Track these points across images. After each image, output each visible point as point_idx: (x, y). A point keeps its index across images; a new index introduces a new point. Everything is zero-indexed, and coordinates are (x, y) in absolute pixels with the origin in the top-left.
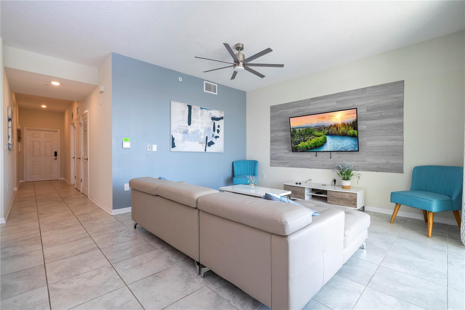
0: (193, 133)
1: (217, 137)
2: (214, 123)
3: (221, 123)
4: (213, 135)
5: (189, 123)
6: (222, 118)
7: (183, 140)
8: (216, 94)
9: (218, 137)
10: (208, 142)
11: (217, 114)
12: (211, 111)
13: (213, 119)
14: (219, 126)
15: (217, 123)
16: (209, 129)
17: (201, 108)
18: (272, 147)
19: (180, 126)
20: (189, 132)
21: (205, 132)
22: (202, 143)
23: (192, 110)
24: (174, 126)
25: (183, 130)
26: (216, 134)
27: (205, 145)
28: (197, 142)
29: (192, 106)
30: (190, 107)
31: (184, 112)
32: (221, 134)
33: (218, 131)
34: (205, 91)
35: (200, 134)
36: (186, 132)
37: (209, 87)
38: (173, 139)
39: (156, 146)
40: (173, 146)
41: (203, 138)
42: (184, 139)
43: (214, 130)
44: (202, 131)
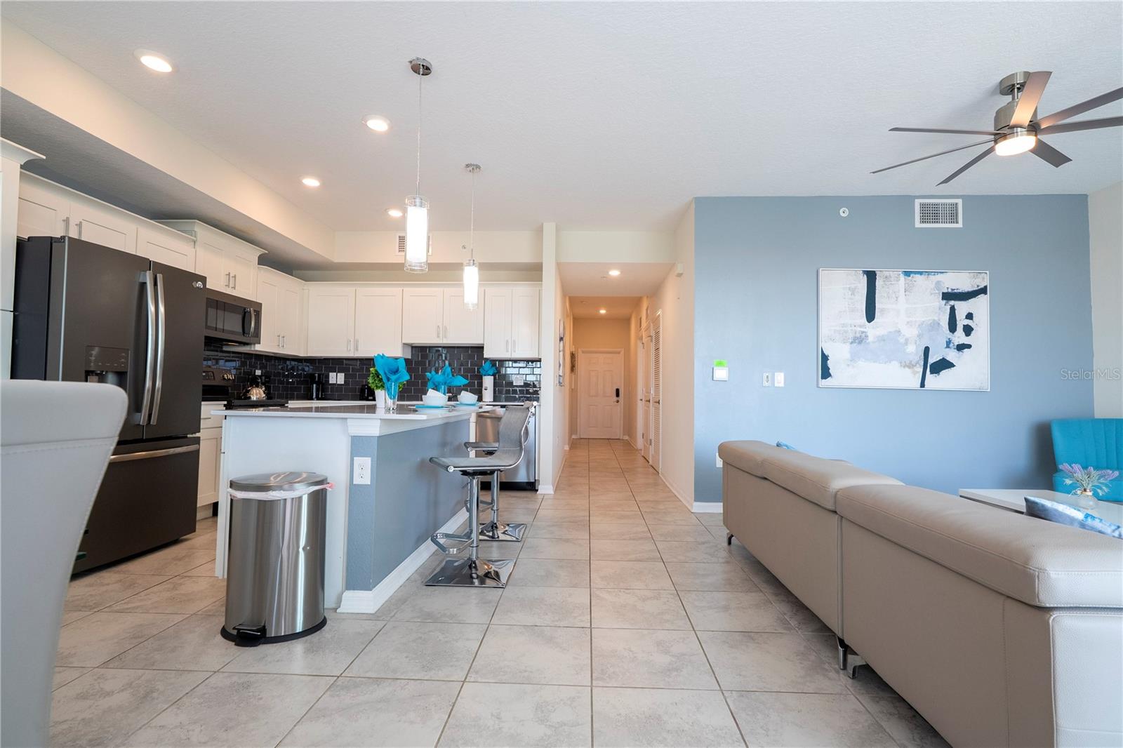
0: (882, 339)
1: (961, 347)
2: (953, 309)
3: (980, 306)
4: (949, 343)
5: (870, 315)
6: (983, 291)
7: (852, 360)
8: (960, 225)
9: (969, 346)
10: (931, 360)
11: (961, 281)
12: (939, 277)
13: (947, 296)
14: (970, 316)
15: (962, 308)
16: (935, 325)
17: (907, 274)
19: (844, 325)
20: (870, 339)
21: (920, 336)
22: (911, 366)
23: (879, 283)
24: (825, 330)
25: (851, 335)
26: (960, 337)
27: (921, 370)
28: (895, 364)
29: (878, 273)
30: (871, 277)
31: (853, 291)
32: (981, 337)
33: (968, 330)
34: (918, 224)
35: (902, 341)
36: (860, 340)
37: (930, 213)
38: (825, 358)
39: (782, 374)
40: (826, 373)
41: (914, 351)
42: (854, 358)
43: (953, 327)
44: (910, 332)
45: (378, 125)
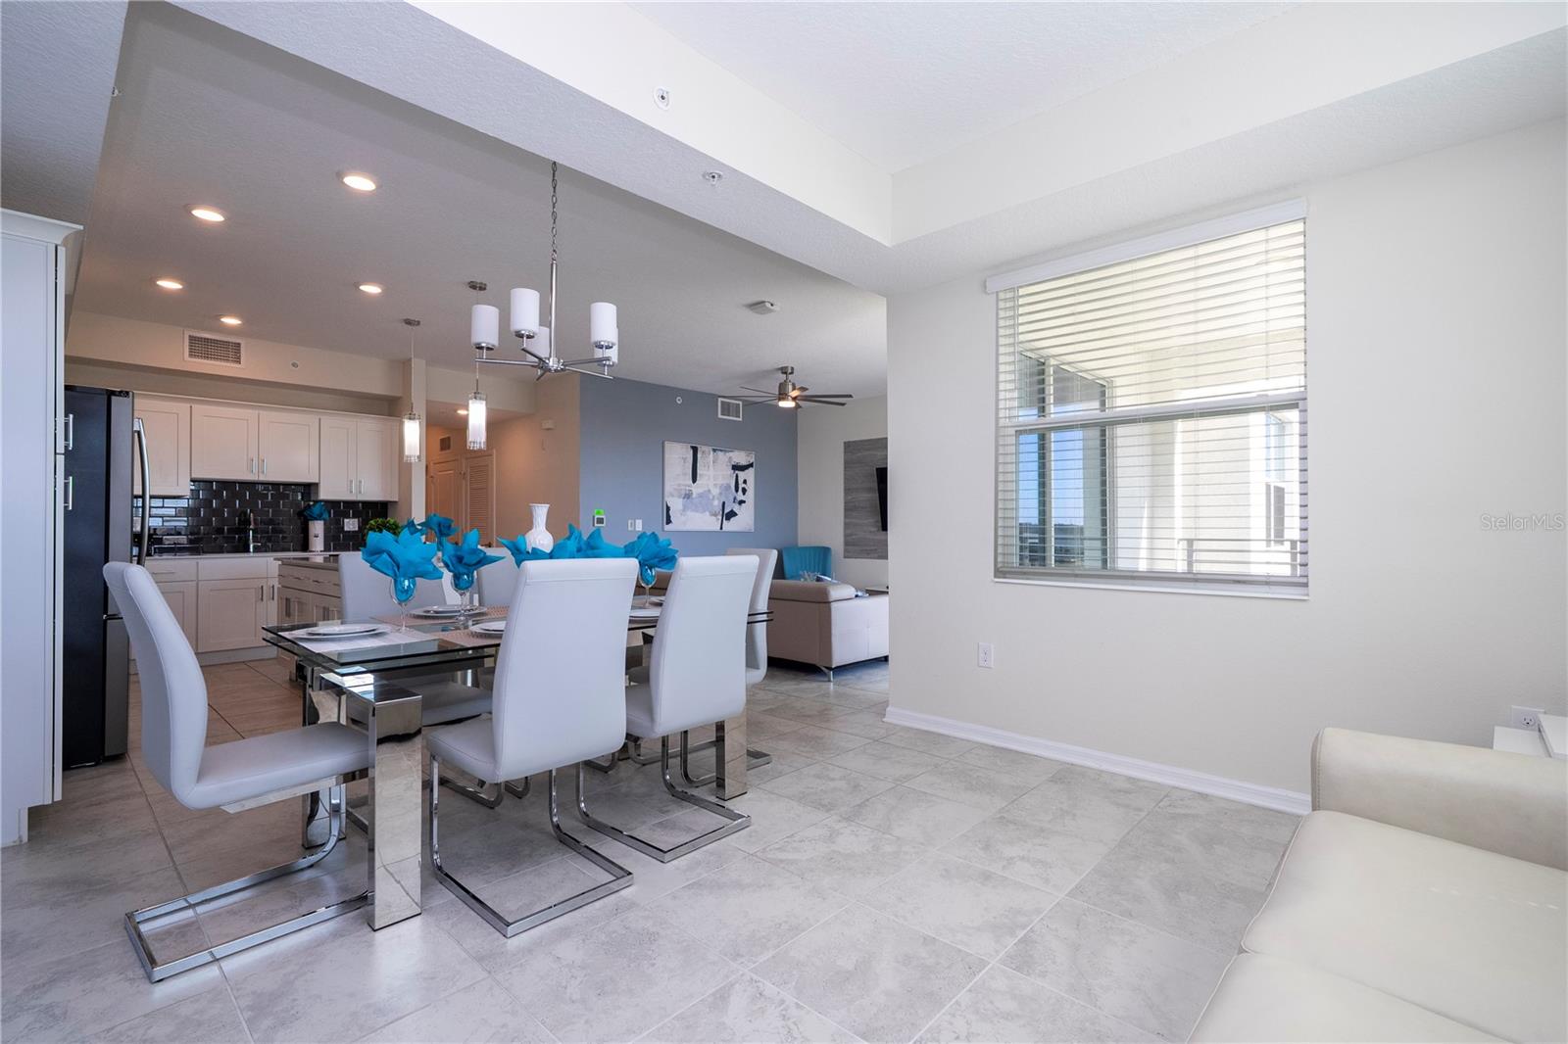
0: (700, 496)
1: (742, 502)
2: (737, 476)
3: (749, 475)
4: (735, 499)
5: (694, 480)
6: (751, 465)
7: (684, 510)
8: (740, 419)
9: (744, 502)
10: (726, 511)
11: (741, 458)
12: (731, 454)
13: (736, 468)
14: (745, 482)
15: (742, 475)
16: (729, 486)
17: (714, 450)
18: (847, 520)
19: (679, 485)
20: (694, 496)
21: (721, 494)
22: (715, 515)
23: (699, 455)
24: (668, 488)
25: (683, 492)
26: (740, 496)
27: (720, 518)
28: (707, 513)
29: (699, 449)
30: (695, 450)
31: (685, 459)
32: (750, 497)
33: (744, 491)
34: (720, 416)
35: (711, 497)
36: (688, 496)
37: (726, 409)
38: (668, 509)
39: (640, 521)
40: (669, 521)
41: (717, 504)
42: (685, 508)
43: (737, 491)
44: (715, 491)
45: (371, 289)
